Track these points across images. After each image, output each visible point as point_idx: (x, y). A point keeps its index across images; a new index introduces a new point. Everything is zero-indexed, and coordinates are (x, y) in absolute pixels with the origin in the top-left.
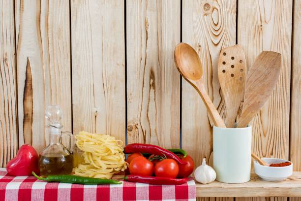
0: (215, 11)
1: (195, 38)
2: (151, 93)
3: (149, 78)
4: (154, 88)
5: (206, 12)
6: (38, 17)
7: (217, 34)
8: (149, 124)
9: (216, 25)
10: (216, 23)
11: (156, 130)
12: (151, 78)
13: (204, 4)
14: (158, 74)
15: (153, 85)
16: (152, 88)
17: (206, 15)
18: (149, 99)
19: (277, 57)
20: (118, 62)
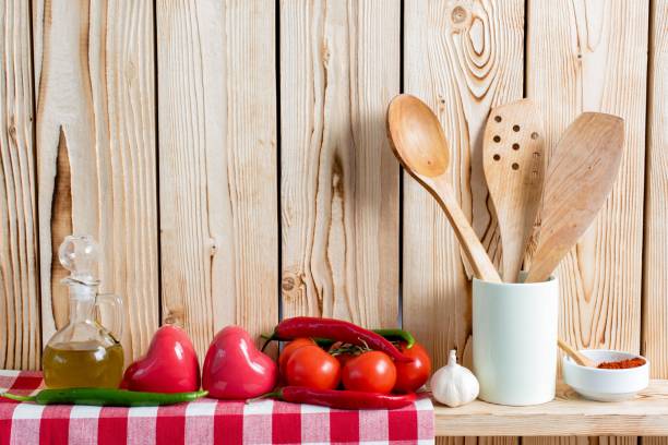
0: (477, 23)
1: (433, 84)
2: (334, 205)
3: (329, 172)
4: (341, 195)
5: (458, 26)
7: (480, 75)
8: (331, 274)
9: (479, 55)
10: (479, 51)
11: (345, 287)
12: (334, 171)
13: (451, 10)
14: (350, 162)
15: (338, 188)
16: (336, 194)
17: (457, 32)
18: (330, 219)
19: (615, 127)
20: (262, 137)
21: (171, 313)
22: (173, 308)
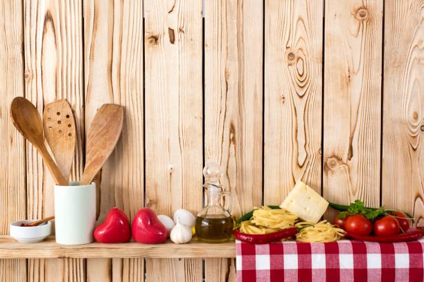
0: (300, 61)
1: (279, 90)
2: (231, 148)
3: (228, 132)
4: (235, 143)
5: (290, 62)
6: (110, 66)
7: (302, 85)
8: (229, 182)
9: (301, 76)
10: (301, 74)
11: (236, 188)
12: (231, 132)
13: (287, 54)
14: (238, 127)
15: (233, 140)
16: (232, 143)
17: (290, 65)
18: (229, 155)
19: (118, 110)
20: (196, 115)
21: (150, 201)
22: (152, 199)
